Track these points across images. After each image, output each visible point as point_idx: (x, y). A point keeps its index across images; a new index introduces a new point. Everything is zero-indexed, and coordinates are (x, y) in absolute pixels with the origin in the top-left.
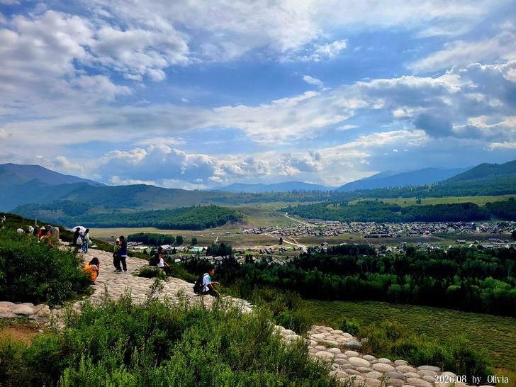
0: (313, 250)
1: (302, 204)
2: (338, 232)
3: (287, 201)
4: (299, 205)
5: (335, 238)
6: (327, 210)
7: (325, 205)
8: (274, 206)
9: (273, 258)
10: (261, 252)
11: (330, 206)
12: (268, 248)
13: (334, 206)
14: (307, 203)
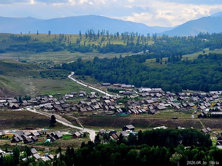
0: (106, 137)
1: (102, 57)
2: (156, 108)
3: (76, 50)
4: (96, 59)
5: (149, 117)
6: (145, 69)
7: (142, 59)
8: (51, 59)
9: (33, 151)
10: (14, 141)
11: (150, 62)
12: (27, 133)
13: (158, 61)
14: (111, 56)
